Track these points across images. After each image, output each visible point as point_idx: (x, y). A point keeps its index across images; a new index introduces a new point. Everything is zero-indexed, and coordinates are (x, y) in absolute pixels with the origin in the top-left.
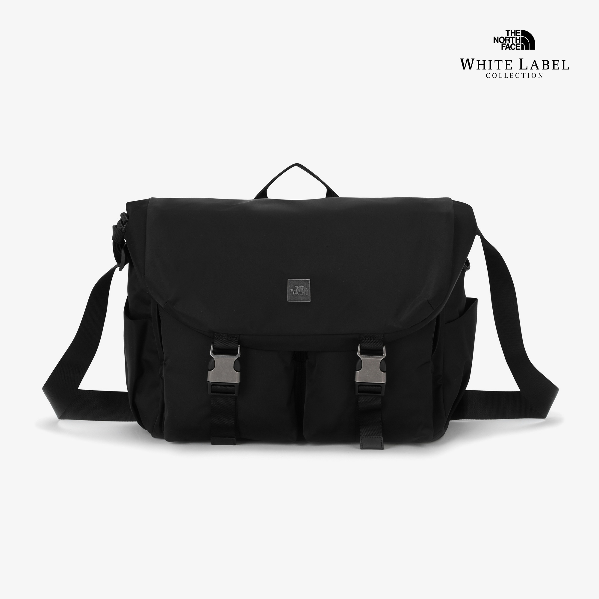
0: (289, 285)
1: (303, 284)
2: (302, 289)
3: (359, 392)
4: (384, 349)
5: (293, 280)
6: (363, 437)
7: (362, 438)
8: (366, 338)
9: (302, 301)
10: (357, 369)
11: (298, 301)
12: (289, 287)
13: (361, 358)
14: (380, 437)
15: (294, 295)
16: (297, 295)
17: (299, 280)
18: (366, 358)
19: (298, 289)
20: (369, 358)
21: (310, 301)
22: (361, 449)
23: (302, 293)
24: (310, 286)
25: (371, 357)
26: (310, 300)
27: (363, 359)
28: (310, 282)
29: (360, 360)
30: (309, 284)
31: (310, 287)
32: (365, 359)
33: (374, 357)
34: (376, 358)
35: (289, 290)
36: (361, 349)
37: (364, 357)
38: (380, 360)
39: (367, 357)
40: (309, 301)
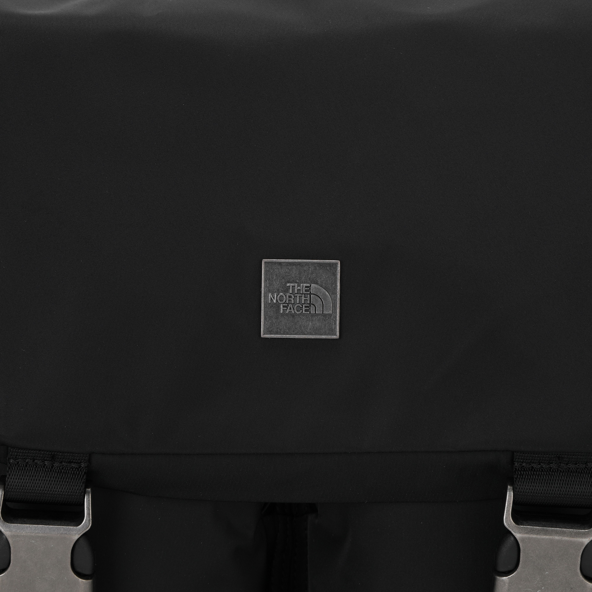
0: (265, 281)
1: (314, 275)
2: (310, 294)
5: (280, 264)
8: (535, 466)
9: (311, 334)
10: (501, 569)
11: (297, 336)
12: (265, 286)
13: (518, 536)
15: (282, 315)
16: (293, 316)
17: (300, 264)
18: (534, 536)
19: (298, 295)
20: (545, 534)
21: (337, 336)
23: (312, 308)
24: (338, 284)
25: (551, 533)
26: (338, 334)
27: (523, 539)
28: (339, 269)
29: (512, 538)
30: (335, 275)
31: (339, 287)
32: (529, 539)
33: (563, 534)
34: (571, 535)
35: (266, 296)
36: (515, 503)
37: (527, 533)
38: (582, 543)
39: (539, 532)
40: (334, 337)
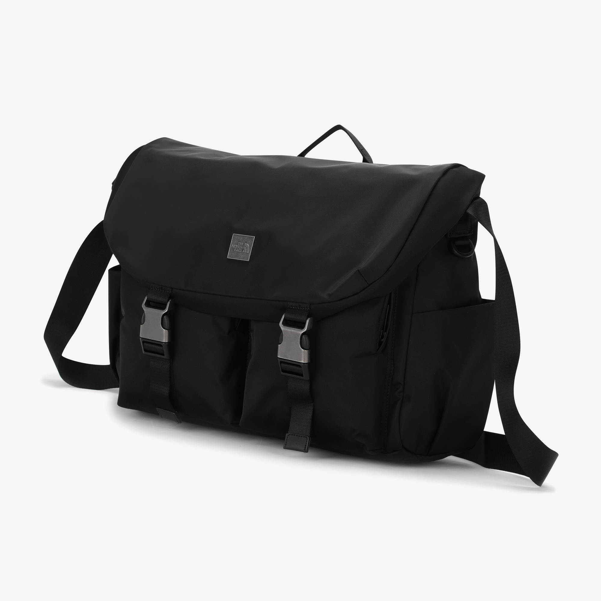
0: (232, 240)
1: (247, 240)
2: (244, 246)
3: (284, 371)
4: (308, 321)
5: (238, 236)
6: (290, 435)
7: (288, 435)
8: (293, 307)
9: (241, 259)
11: (237, 259)
12: (232, 242)
14: (306, 437)
15: (235, 252)
16: (238, 252)
17: (243, 236)
18: (287, 330)
19: (241, 246)
20: (290, 330)
22: (284, 448)
23: (244, 250)
24: (253, 244)
27: (284, 330)
28: (254, 239)
30: (252, 241)
33: (295, 330)
34: (297, 330)
35: (231, 246)
40: (248, 260)
